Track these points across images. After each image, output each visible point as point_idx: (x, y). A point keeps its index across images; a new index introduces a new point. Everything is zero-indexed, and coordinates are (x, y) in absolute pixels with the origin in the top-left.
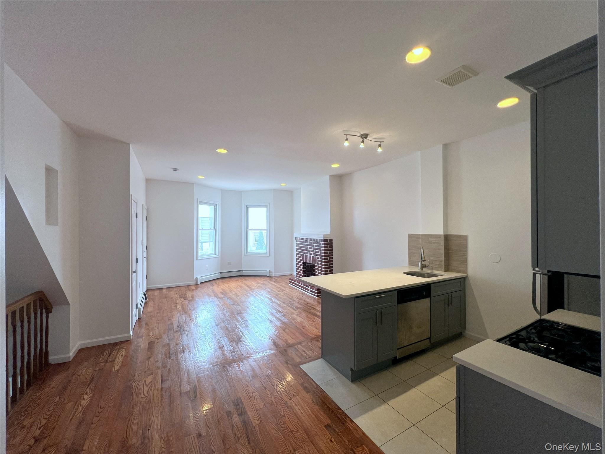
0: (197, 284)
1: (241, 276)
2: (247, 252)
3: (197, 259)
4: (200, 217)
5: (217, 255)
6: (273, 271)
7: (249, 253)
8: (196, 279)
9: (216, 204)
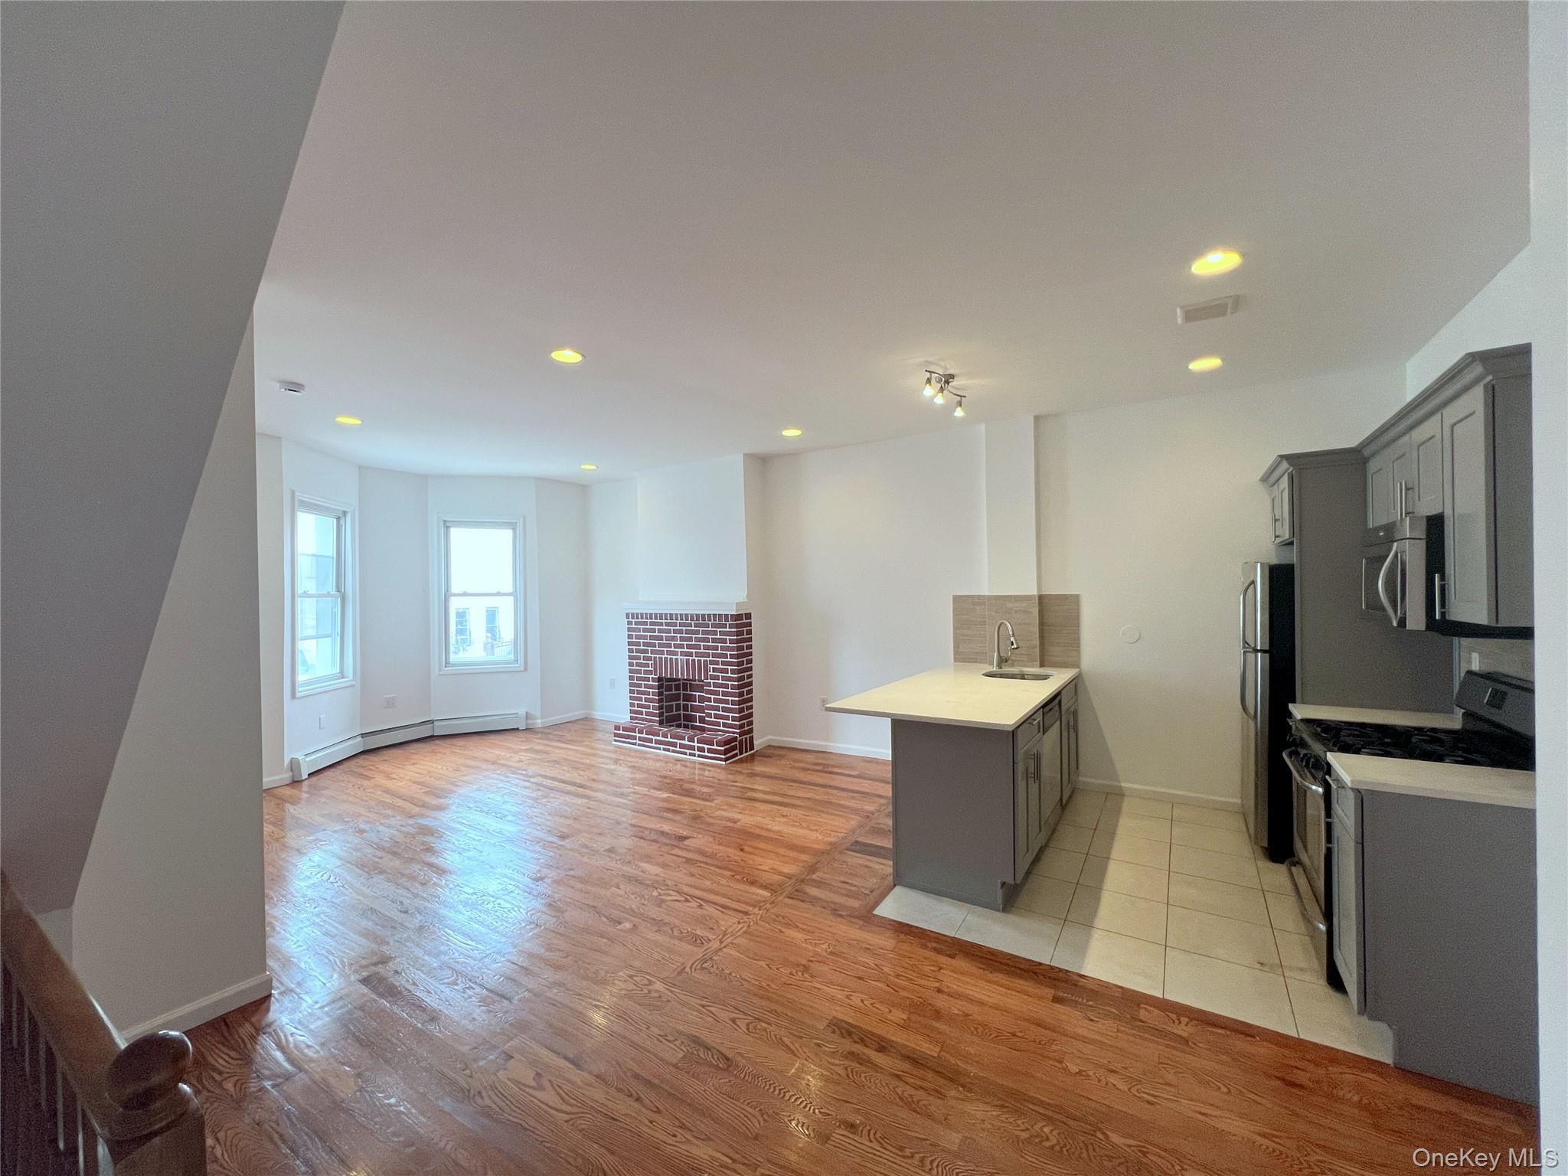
0: (296, 783)
1: (432, 738)
2: (446, 663)
3: (293, 696)
4: (301, 554)
5: (351, 678)
6: (536, 712)
7: (455, 665)
8: (294, 765)
9: (345, 513)
